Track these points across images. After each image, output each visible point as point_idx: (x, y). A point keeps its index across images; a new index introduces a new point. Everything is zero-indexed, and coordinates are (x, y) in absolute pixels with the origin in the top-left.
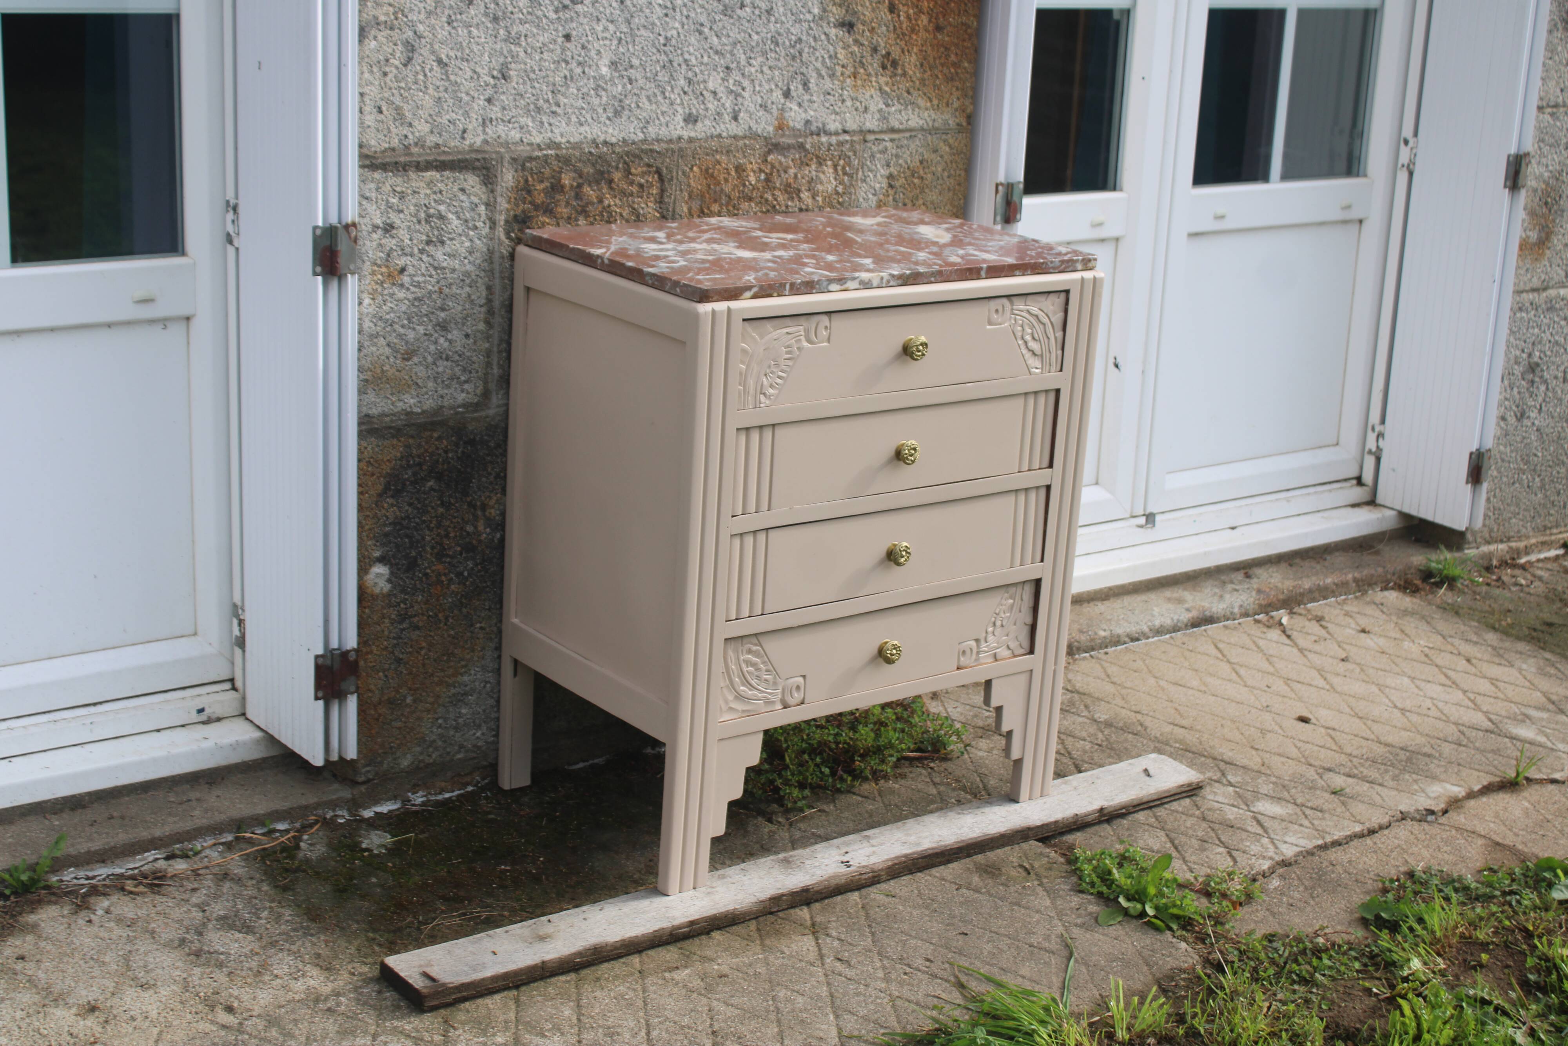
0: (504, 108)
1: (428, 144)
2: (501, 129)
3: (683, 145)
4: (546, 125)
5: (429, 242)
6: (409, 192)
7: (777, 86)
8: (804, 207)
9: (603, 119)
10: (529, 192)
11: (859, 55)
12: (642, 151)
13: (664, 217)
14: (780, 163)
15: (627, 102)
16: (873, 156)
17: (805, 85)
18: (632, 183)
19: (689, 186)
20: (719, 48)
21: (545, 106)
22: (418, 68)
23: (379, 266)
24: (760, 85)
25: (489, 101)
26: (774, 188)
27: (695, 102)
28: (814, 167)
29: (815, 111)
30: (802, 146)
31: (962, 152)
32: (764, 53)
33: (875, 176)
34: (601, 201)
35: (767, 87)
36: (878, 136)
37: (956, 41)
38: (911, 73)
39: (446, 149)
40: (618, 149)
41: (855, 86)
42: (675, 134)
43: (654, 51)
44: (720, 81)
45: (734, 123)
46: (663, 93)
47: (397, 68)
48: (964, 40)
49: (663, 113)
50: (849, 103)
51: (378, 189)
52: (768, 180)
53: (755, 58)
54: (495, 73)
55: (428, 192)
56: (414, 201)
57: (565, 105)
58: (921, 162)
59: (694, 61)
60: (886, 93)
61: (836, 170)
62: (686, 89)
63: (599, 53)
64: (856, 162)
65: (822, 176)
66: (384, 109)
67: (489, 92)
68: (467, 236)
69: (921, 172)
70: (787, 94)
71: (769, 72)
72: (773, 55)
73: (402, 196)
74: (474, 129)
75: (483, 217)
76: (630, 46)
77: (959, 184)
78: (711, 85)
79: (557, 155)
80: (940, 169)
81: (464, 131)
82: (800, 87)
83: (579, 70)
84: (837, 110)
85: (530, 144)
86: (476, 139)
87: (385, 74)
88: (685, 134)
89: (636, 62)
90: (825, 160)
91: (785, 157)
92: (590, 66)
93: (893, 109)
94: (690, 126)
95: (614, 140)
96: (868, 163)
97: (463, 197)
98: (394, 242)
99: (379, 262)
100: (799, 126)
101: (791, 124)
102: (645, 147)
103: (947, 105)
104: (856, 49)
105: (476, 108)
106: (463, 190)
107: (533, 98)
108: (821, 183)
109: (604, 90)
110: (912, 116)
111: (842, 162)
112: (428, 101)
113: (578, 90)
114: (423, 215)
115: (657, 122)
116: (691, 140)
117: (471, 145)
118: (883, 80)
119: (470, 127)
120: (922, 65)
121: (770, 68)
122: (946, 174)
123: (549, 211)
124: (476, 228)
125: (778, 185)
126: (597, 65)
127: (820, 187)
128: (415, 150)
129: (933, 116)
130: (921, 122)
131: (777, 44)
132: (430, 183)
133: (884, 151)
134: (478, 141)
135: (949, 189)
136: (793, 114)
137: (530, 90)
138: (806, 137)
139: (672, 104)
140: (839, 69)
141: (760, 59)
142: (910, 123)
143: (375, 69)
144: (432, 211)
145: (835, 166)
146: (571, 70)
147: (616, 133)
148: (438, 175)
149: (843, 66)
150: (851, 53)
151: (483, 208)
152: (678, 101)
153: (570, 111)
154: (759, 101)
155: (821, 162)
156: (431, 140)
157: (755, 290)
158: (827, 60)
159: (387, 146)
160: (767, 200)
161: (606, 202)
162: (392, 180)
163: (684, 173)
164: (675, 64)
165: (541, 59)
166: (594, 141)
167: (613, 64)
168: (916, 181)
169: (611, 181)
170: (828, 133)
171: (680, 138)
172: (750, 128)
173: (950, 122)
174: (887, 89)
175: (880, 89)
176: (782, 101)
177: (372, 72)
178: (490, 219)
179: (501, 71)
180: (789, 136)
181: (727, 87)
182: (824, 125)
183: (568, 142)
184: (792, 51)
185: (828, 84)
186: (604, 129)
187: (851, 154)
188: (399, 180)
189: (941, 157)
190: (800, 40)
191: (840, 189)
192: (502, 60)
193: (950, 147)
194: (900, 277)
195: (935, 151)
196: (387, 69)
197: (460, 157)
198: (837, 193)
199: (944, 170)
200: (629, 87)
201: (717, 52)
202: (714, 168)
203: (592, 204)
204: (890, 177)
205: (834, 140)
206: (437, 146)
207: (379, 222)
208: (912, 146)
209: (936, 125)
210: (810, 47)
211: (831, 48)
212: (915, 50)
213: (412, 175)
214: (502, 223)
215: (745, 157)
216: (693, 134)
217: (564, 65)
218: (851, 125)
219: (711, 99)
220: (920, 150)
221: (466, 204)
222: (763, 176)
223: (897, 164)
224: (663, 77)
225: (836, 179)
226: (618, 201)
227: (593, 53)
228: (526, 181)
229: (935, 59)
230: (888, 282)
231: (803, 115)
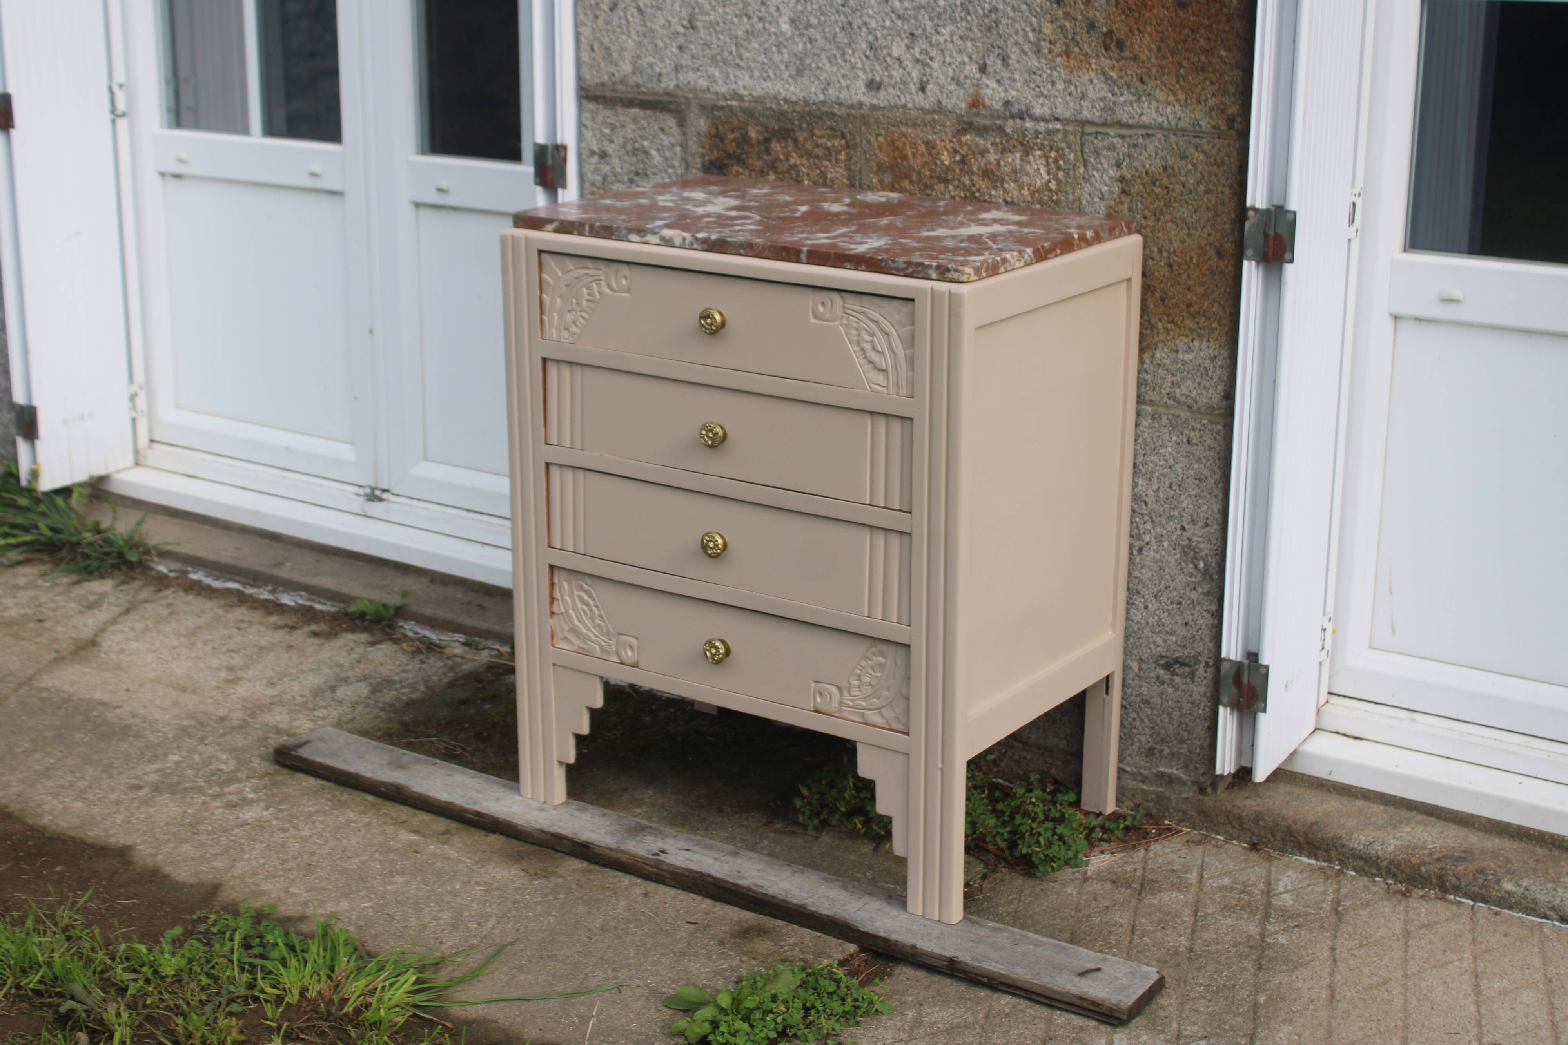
0: (693, 57)
1: (631, 82)
2: (691, 76)
3: (865, 111)
4: (732, 76)
5: (637, 174)
6: (618, 124)
7: (971, 59)
8: (1009, 200)
9: (785, 76)
10: (722, 140)
11: (1070, 31)
12: (823, 113)
13: (852, 185)
14: (977, 145)
15: (808, 61)
16: (1097, 153)
17: (1005, 59)
18: (817, 145)
19: (875, 155)
20: (902, 12)
21: (729, 58)
22: (621, 13)
23: (598, 188)
24: (951, 56)
25: (680, 48)
26: (973, 173)
27: (878, 68)
28: (1018, 155)
29: (1018, 91)
30: (1001, 129)
31: (1223, 163)
32: (953, 21)
33: (1101, 177)
34: (787, 159)
35: (959, 59)
36: (1100, 130)
37: (1206, 22)
38: (1143, 57)
39: (644, 89)
40: (798, 108)
41: (1067, 67)
42: (855, 99)
43: (833, 10)
44: (904, 48)
45: (921, 95)
46: (843, 54)
47: (604, 11)
48: (1218, 22)
49: (844, 76)
50: (1060, 86)
51: (593, 119)
52: (963, 161)
53: (944, 26)
54: (685, 22)
55: (633, 127)
56: (622, 133)
57: (747, 58)
58: (1165, 169)
59: (873, 24)
60: (1112, 79)
61: (1048, 164)
62: (868, 53)
63: (778, 9)
64: (1072, 156)
65: (1028, 167)
66: (596, 47)
67: (681, 40)
68: (666, 172)
69: (1165, 181)
70: (983, 69)
71: (960, 42)
72: (964, 24)
73: (613, 128)
74: (668, 74)
75: (678, 158)
76: (808, 5)
77: (1223, 204)
78: (895, 52)
79: (740, 107)
80: (1191, 181)
81: (660, 75)
82: (999, 62)
83: (760, 26)
84: (1045, 92)
85: (716, 93)
86: (669, 84)
87: (596, 17)
88: (867, 100)
89: (814, 21)
90: (1032, 149)
91: (985, 139)
92: (770, 23)
93: (1122, 99)
94: (873, 93)
95: (794, 98)
96: (1092, 160)
97: (662, 136)
98: (608, 168)
99: (598, 184)
100: (997, 106)
101: (987, 102)
102: (825, 109)
103: (1199, 102)
104: (1068, 24)
105: (669, 53)
106: (662, 129)
107: (719, 50)
108: (1028, 175)
109: (785, 47)
110: (1147, 110)
111: (1053, 154)
112: (630, 45)
113: (760, 45)
114: (629, 148)
115: (837, 85)
116: (874, 108)
117: (665, 89)
118: (1106, 63)
119: (664, 71)
120: (1159, 49)
121: (961, 38)
122: (1202, 188)
123: (740, 161)
124: (673, 167)
125: (975, 169)
126: (777, 21)
127: (1025, 179)
128: (620, 87)
129: (1179, 114)
130: (1160, 119)
131: (968, 13)
132: (635, 120)
133: (1112, 148)
134: (672, 85)
135: (1208, 208)
136: (989, 92)
137: (715, 41)
138: (1005, 119)
139: (853, 67)
140: (1045, 46)
141: (950, 28)
142: (1144, 118)
143: (589, 13)
144: (637, 145)
145: (1047, 157)
146: (752, 26)
147: (797, 92)
148: (641, 114)
149: (1051, 43)
150: (1062, 28)
151: (678, 148)
152: (860, 65)
153: (753, 65)
154: (951, 73)
155: (1027, 151)
156: (633, 80)
157: (556, 224)
158: (1030, 34)
159: (598, 81)
160: (964, 185)
161: (792, 161)
162: (604, 113)
163: (869, 142)
164: (855, 27)
165: (724, 12)
166: (775, 97)
167: (793, 21)
168: (1158, 190)
169: (795, 140)
170: (1036, 120)
171: (861, 104)
172: (939, 102)
173: (1203, 123)
174: (1114, 75)
175: (1104, 73)
176: (978, 76)
177: (585, 14)
178: (684, 160)
179: (690, 21)
180: (985, 117)
181: (913, 55)
182: (1028, 109)
183: (751, 95)
184: (986, 21)
185: (1034, 62)
186: (787, 86)
187: (1063, 145)
188: (608, 113)
189: (1194, 165)
190: (995, 10)
191: (1053, 185)
192: (690, 10)
193: (1205, 154)
194: (705, 241)
195: (1184, 157)
196: (598, 13)
197: (655, 98)
198: (1050, 190)
199: (1199, 183)
200: (809, 46)
201: (899, 17)
202: (899, 140)
203: (781, 161)
204: (1122, 179)
205: (1042, 127)
206: (638, 86)
207: (595, 148)
208: (1151, 148)
209: (1181, 124)
210: (1008, 18)
211: (1034, 19)
212: (1148, 29)
213: (620, 110)
214: (699, 166)
215: (935, 133)
216: (875, 101)
217: (745, 20)
218: (1060, 112)
219: (897, 66)
220: (1161, 154)
221: (666, 143)
222: (958, 158)
223: (1130, 167)
224: (842, 38)
225: (1049, 173)
226: (805, 162)
227: (772, 9)
228: (717, 128)
229: (1175, 41)
230: (691, 244)
231: (1003, 95)
